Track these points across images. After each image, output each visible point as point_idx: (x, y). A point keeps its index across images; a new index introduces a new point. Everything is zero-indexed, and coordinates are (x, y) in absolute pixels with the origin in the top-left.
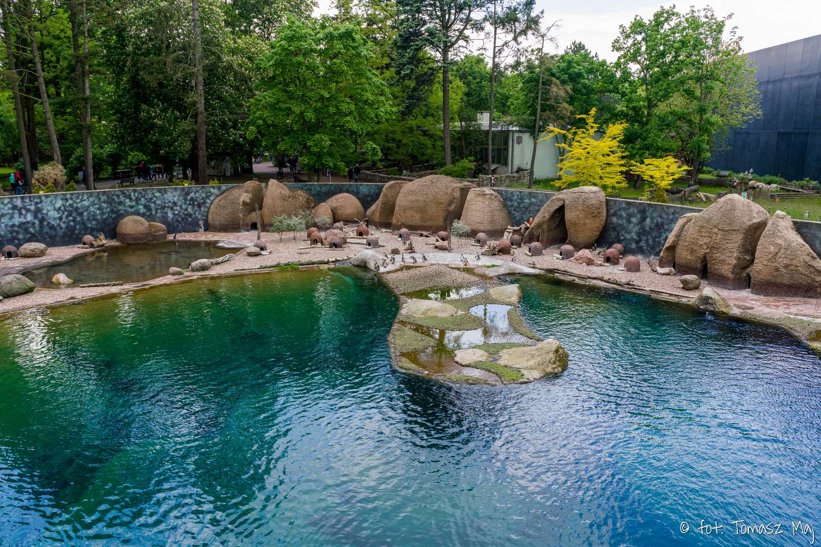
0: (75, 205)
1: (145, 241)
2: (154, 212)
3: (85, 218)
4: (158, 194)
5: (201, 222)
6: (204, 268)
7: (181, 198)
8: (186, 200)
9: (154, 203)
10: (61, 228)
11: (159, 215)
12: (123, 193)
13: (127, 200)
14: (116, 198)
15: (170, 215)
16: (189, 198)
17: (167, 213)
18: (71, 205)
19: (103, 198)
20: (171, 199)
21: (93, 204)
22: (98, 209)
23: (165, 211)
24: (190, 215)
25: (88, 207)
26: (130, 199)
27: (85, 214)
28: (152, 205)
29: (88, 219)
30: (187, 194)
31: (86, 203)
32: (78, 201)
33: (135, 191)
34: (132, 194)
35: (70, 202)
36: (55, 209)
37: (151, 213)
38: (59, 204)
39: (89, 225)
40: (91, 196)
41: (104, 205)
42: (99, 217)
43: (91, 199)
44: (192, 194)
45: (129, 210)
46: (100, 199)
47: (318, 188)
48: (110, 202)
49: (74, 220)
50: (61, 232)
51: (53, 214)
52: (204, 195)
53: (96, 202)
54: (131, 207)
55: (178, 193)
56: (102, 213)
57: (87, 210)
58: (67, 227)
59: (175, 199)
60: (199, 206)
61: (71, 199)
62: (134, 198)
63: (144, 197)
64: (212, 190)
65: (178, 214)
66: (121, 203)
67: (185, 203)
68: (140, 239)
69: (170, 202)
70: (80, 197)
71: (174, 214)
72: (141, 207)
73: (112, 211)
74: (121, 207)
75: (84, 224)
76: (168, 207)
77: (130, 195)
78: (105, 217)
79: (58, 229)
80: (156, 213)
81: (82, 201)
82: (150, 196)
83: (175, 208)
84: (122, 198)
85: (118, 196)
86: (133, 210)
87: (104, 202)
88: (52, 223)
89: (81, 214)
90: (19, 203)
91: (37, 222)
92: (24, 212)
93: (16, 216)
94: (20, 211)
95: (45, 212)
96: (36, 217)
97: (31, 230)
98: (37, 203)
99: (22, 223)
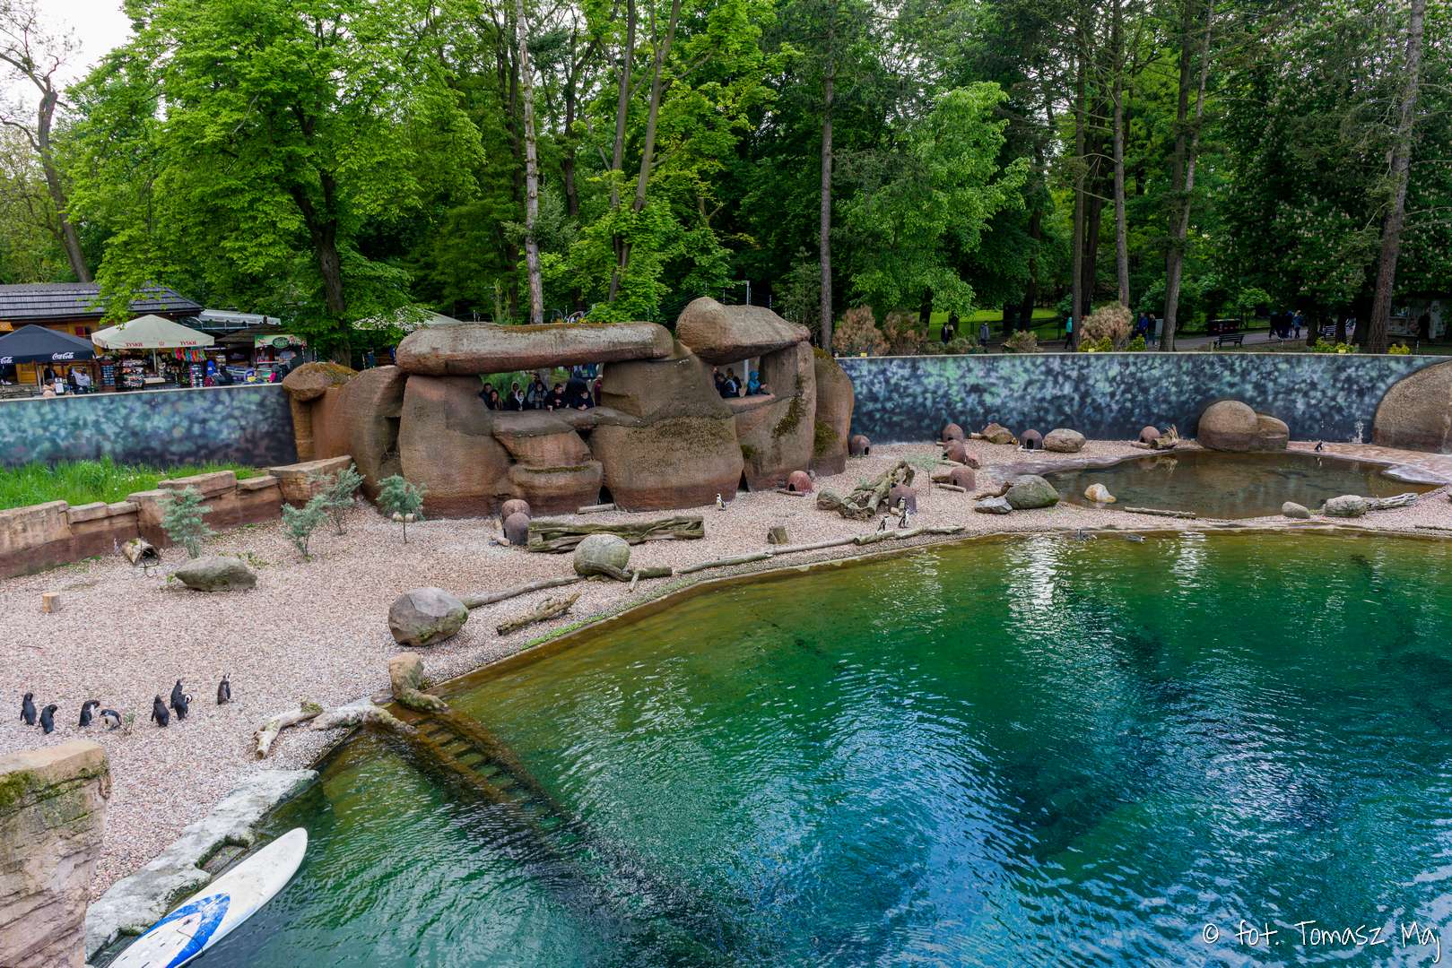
0: (1139, 375)
1: (1245, 448)
2: (1270, 398)
3: (1151, 397)
4: (1283, 366)
5: (1360, 426)
6: (1351, 513)
7: (1327, 376)
8: (1336, 380)
9: (1275, 381)
10: (1111, 411)
11: (1279, 403)
12: (1221, 359)
13: (1227, 373)
14: (1207, 367)
15: (1300, 405)
16: (1343, 376)
17: (1294, 402)
18: (1132, 375)
19: (1186, 366)
20: (1307, 376)
21: (1168, 375)
22: (1175, 384)
23: (1293, 397)
24: (1340, 410)
25: (1160, 379)
26: (1233, 371)
27: (1152, 391)
28: (1270, 385)
29: (1156, 400)
30: (1341, 369)
31: (1156, 373)
32: (1145, 368)
33: (1243, 357)
34: (1237, 363)
35: (1132, 369)
36: (1107, 379)
37: (1266, 399)
38: (1115, 370)
39: (1156, 411)
40: (1167, 361)
41: (1187, 379)
42: (1173, 398)
43: (1166, 367)
44: (1351, 371)
45: (1228, 390)
46: (1180, 368)
48: (1196, 373)
49: (1133, 400)
50: (1109, 417)
51: (1104, 387)
52: (1374, 374)
53: (1173, 372)
54: (1232, 385)
55: (1323, 366)
56: (1181, 392)
57: (1156, 385)
58: (1120, 410)
59: (1315, 377)
60: (1361, 393)
61: (1135, 364)
62: (1239, 370)
63: (1257, 369)
64: (1393, 364)
65: (1315, 406)
66: (1214, 377)
67: (1334, 386)
68: (1238, 443)
69: (1304, 381)
70: (1150, 362)
71: (1308, 405)
72: (1249, 387)
73: (1197, 390)
74: (1213, 385)
75: (1147, 407)
76: (1299, 391)
77: (1233, 364)
79: (1106, 411)
80: (1275, 399)
81: (1151, 368)
82: (1269, 368)
83: (1312, 393)
84: (1218, 369)
85: (1212, 364)
86: (1233, 391)
87: (1187, 373)
88: (1099, 400)
89: (1145, 391)
90: (1056, 365)
91: (1077, 397)
92: (1061, 379)
93: (1050, 385)
94: (1055, 378)
95: (1091, 382)
96: (1076, 389)
97: (1067, 409)
98: (1082, 367)
99: (1056, 398)
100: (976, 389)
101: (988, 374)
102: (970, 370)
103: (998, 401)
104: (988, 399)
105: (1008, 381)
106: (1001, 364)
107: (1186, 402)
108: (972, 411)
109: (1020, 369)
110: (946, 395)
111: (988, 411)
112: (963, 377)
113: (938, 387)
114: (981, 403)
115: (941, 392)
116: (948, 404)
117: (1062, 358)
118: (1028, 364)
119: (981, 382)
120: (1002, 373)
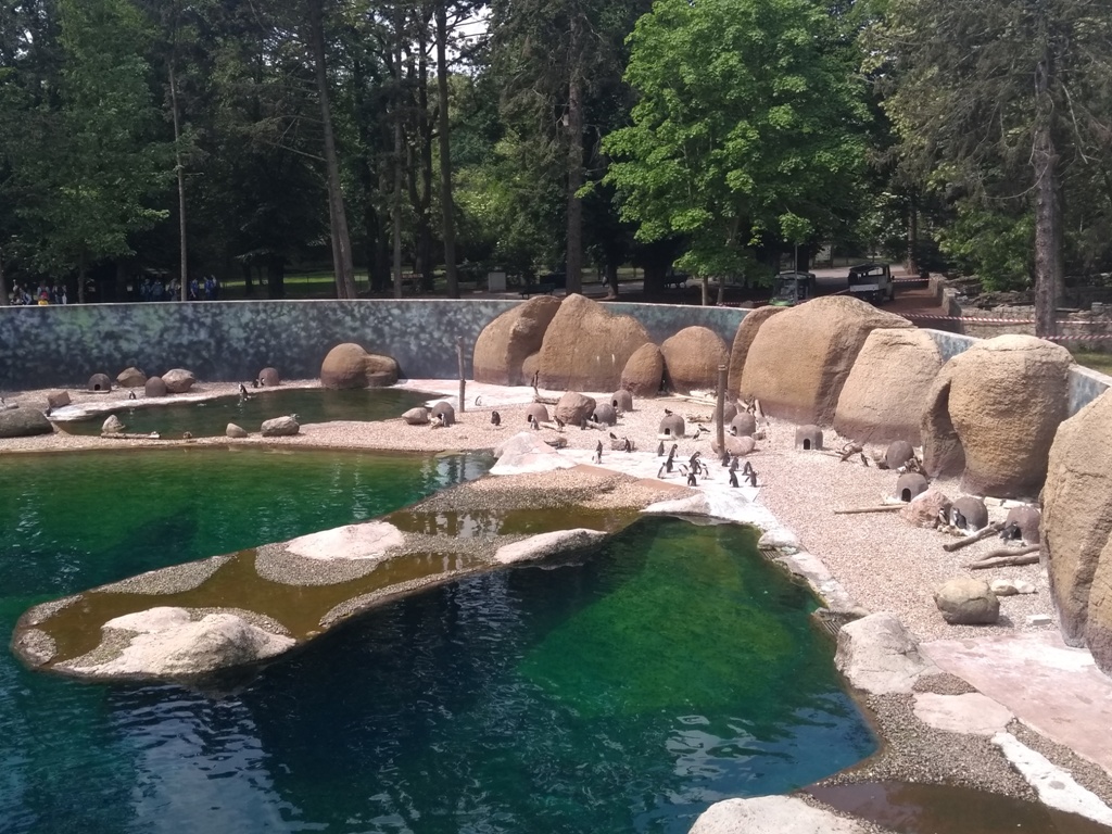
0: (270, 321)
2: (388, 341)
3: (284, 342)
4: (396, 312)
6: (281, 432)
7: (432, 320)
8: (440, 323)
9: (390, 324)
10: (247, 354)
11: (396, 345)
12: (342, 307)
13: (348, 319)
14: (330, 313)
15: (413, 347)
16: (445, 319)
17: (408, 343)
18: (264, 321)
19: (312, 313)
20: (416, 321)
21: (296, 321)
22: (303, 329)
23: (406, 339)
24: (446, 350)
25: (289, 325)
26: (353, 316)
27: (284, 336)
28: (386, 329)
29: (288, 344)
30: (443, 313)
31: (286, 319)
32: (274, 315)
33: (360, 304)
34: (356, 309)
35: (263, 316)
36: (240, 326)
37: (384, 342)
38: (247, 316)
39: (289, 354)
40: (294, 308)
41: (314, 324)
42: (303, 342)
43: (294, 313)
44: (451, 315)
45: (351, 333)
46: (306, 314)
47: (658, 314)
48: (321, 319)
49: (266, 344)
50: (246, 361)
52: (469, 317)
53: (300, 318)
54: (354, 330)
55: (427, 311)
56: (309, 337)
57: (286, 330)
58: (256, 354)
59: (423, 321)
60: (462, 335)
61: (265, 311)
62: (358, 315)
63: (374, 314)
64: (483, 309)
65: (425, 347)
66: (338, 322)
67: (439, 329)
69: (414, 325)
70: (278, 309)
71: (420, 346)
72: (368, 331)
73: (323, 334)
74: (338, 329)
76: (411, 333)
77: (353, 310)
78: (313, 342)
79: (243, 355)
80: (392, 342)
81: (280, 315)
82: (384, 313)
83: (422, 336)
84: (340, 315)
85: (334, 310)
86: (355, 334)
87: (313, 319)
88: (235, 345)
89: (277, 336)
90: (189, 312)
91: (212, 342)
92: (196, 326)
93: (185, 330)
94: (190, 324)
95: (225, 328)
96: (211, 335)
97: (205, 353)
98: (215, 315)
99: (192, 343)
100: (110, 336)
101: (122, 321)
102: (103, 318)
103: (135, 347)
104: (124, 345)
105: (144, 328)
106: (135, 312)
107: (314, 346)
108: (110, 356)
109: (154, 317)
110: (80, 341)
111: (126, 356)
112: (96, 324)
113: (71, 334)
114: (118, 349)
115: (74, 339)
116: (83, 351)
118: (162, 312)
119: (116, 329)
120: (136, 320)
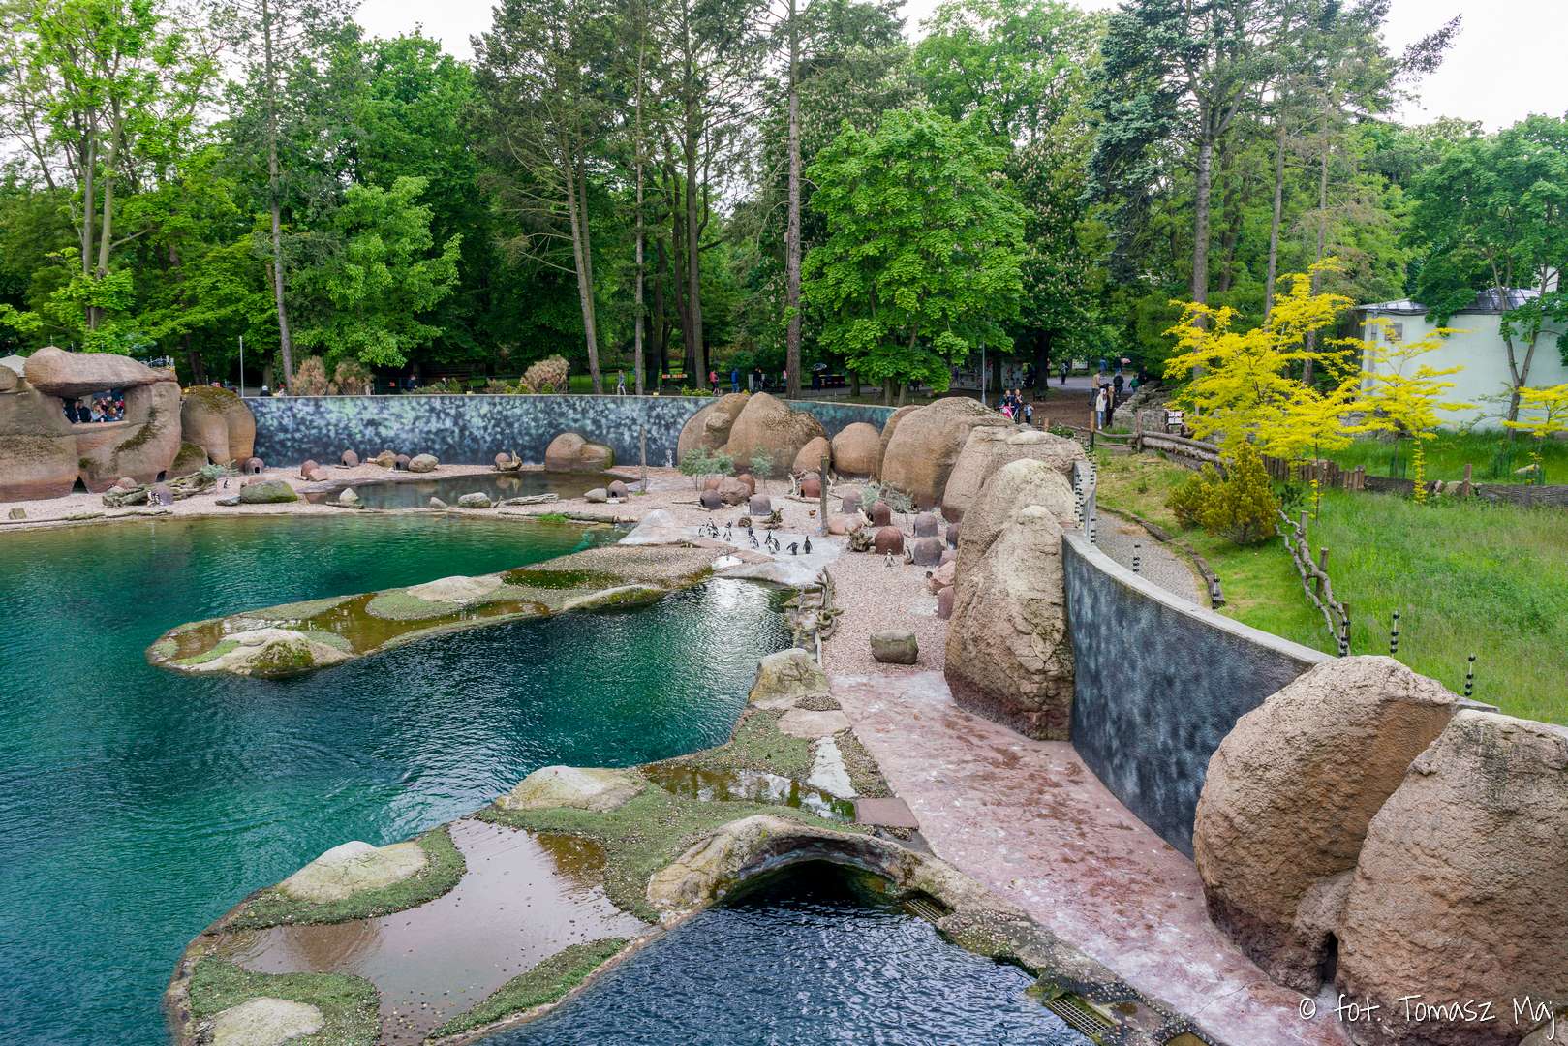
0: (504, 412)
2: (604, 432)
3: (516, 431)
4: (612, 406)
5: (669, 453)
7: (643, 414)
8: (649, 417)
9: (606, 417)
10: (486, 441)
11: (612, 435)
12: (566, 401)
13: (571, 411)
14: (556, 406)
15: (627, 437)
16: (654, 413)
17: (622, 434)
18: (500, 412)
19: (541, 406)
20: (628, 414)
21: (527, 413)
22: (533, 420)
23: (621, 431)
24: (654, 440)
25: (521, 416)
26: (575, 409)
27: (516, 425)
28: (604, 421)
29: (520, 433)
30: (652, 408)
31: (518, 411)
32: (509, 407)
33: (581, 399)
34: (578, 403)
35: (499, 408)
36: (479, 416)
37: (601, 433)
38: (485, 409)
40: (525, 401)
41: (541, 416)
42: (533, 431)
43: (525, 406)
44: (659, 409)
45: (573, 424)
46: (536, 407)
47: (832, 412)
48: (548, 411)
49: (502, 433)
50: (485, 447)
51: (477, 422)
52: (675, 412)
53: (531, 410)
54: (576, 421)
55: (639, 406)
56: (538, 427)
57: (518, 421)
58: (492, 441)
59: (635, 415)
60: (668, 427)
61: (500, 403)
62: (579, 409)
63: (593, 408)
64: (686, 404)
65: (637, 437)
66: (562, 414)
67: (648, 422)
69: (627, 418)
71: (632, 436)
72: (588, 422)
73: (550, 425)
74: (562, 421)
75: (513, 438)
76: (625, 425)
77: (575, 404)
78: (541, 431)
79: (482, 442)
80: (608, 432)
81: (513, 407)
82: (602, 407)
83: (634, 428)
84: (564, 408)
85: (559, 404)
86: (577, 426)
87: (541, 411)
88: (476, 433)
89: (511, 425)
90: (437, 404)
91: (457, 431)
92: (442, 416)
93: (434, 420)
94: (438, 414)
95: (467, 418)
96: (456, 424)
97: (450, 440)
98: (458, 406)
99: (439, 431)
100: (371, 423)
101: (381, 411)
102: (365, 408)
103: (392, 433)
104: (383, 431)
105: (399, 417)
106: (392, 403)
107: (542, 435)
108: (370, 440)
109: (408, 408)
110: (346, 428)
111: (384, 441)
112: (360, 413)
113: (339, 421)
114: (378, 434)
115: (342, 425)
116: (349, 435)
117: (442, 398)
118: (414, 404)
119: (376, 417)
120: (393, 410)
